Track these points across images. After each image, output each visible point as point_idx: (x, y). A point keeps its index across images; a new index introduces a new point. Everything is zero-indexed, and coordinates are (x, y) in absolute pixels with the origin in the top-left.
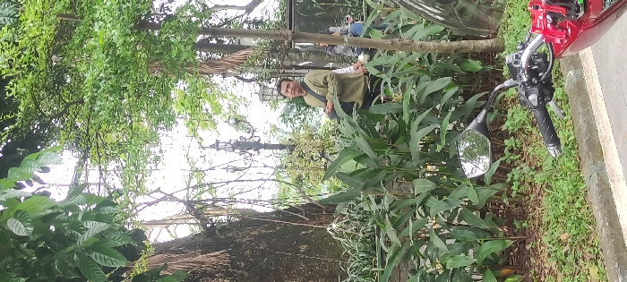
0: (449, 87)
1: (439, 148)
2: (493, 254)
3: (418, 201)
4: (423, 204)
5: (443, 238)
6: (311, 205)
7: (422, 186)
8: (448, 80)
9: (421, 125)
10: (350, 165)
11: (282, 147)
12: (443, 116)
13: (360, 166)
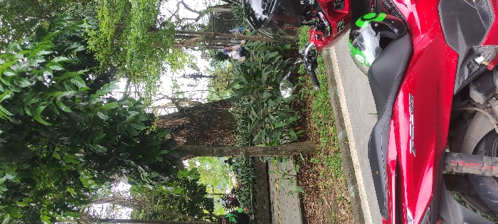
0: (277, 56)
1: (273, 80)
2: (294, 122)
3: (264, 101)
4: (266, 102)
5: (274, 115)
6: (222, 100)
7: (266, 95)
8: (277, 53)
9: (266, 71)
10: (237, 86)
11: (210, 77)
12: (275, 68)
13: (242, 87)
